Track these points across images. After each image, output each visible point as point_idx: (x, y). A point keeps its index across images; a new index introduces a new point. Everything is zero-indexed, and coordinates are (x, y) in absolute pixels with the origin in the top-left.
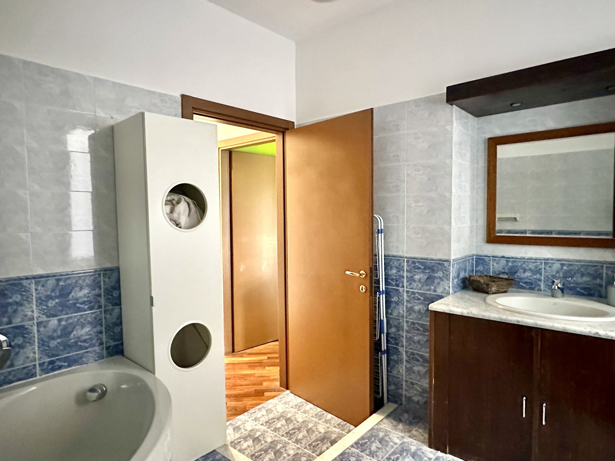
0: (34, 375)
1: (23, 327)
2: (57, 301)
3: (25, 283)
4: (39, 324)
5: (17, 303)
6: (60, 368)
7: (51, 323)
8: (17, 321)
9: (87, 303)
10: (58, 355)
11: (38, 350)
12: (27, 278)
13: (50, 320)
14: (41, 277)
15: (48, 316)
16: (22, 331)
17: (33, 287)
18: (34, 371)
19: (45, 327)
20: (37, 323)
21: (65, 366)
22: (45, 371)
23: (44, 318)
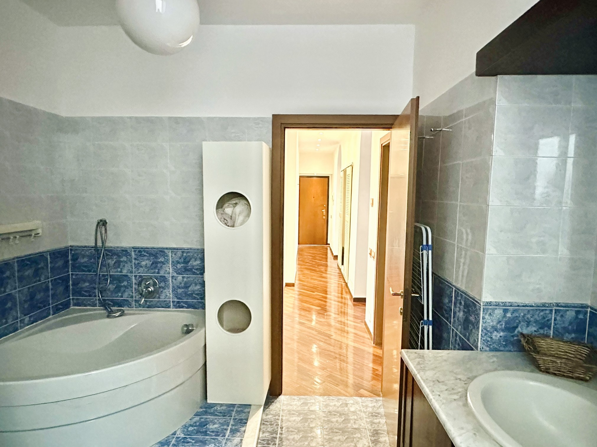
0: (169, 307)
1: (164, 276)
2: (182, 265)
3: (166, 250)
4: (173, 277)
5: (162, 262)
6: (183, 307)
7: (179, 278)
8: (162, 273)
9: (199, 270)
10: (182, 299)
11: (172, 293)
12: (167, 249)
13: (178, 276)
14: (174, 249)
15: (177, 274)
16: (163, 279)
17: (170, 254)
18: (169, 304)
19: (175, 280)
20: (172, 276)
21: (185, 307)
22: (175, 306)
23: (175, 274)
